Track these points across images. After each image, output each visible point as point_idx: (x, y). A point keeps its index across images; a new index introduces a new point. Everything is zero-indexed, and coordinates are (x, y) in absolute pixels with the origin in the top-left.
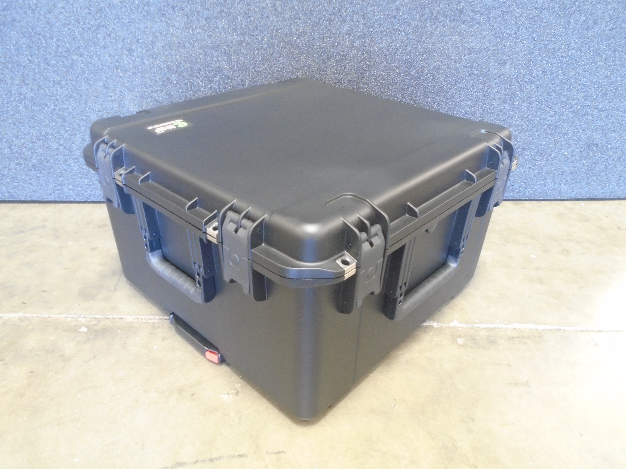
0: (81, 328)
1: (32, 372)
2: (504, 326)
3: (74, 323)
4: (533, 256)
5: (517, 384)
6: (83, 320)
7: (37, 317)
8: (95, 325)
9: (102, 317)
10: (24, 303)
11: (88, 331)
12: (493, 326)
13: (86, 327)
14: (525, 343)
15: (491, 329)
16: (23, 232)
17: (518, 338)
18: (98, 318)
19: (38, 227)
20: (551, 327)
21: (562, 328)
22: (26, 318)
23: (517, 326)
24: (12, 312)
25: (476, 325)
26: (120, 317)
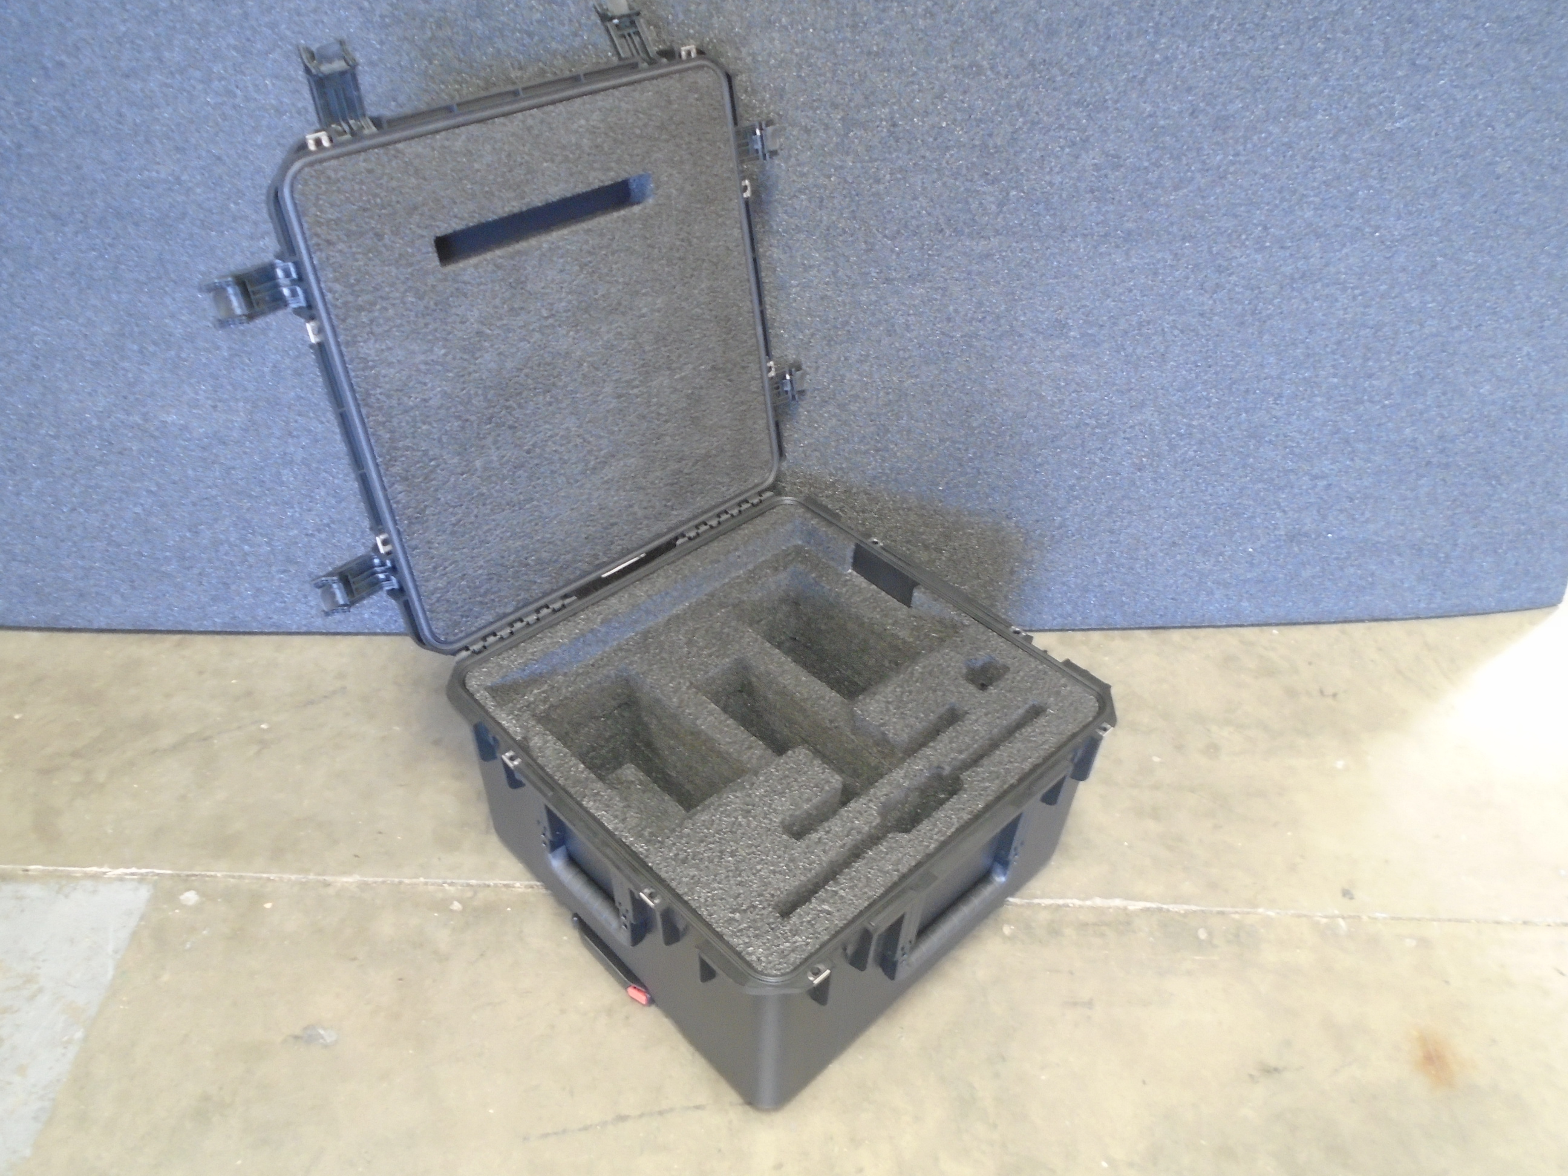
0: (452, 903)
1: (400, 979)
2: (1077, 902)
3: (440, 895)
4: (1156, 759)
5: (1075, 1004)
6: (452, 889)
7: (384, 882)
8: (471, 898)
9: (480, 882)
10: (356, 856)
11: (464, 909)
12: (1061, 902)
13: (460, 902)
14: (1103, 935)
15: (1059, 907)
16: (312, 702)
17: (1095, 924)
18: (472, 886)
19: (334, 692)
20: (1148, 905)
21: (1165, 907)
22: (366, 884)
23: (1098, 902)
24: (344, 873)
25: (1036, 901)
26: (505, 882)
